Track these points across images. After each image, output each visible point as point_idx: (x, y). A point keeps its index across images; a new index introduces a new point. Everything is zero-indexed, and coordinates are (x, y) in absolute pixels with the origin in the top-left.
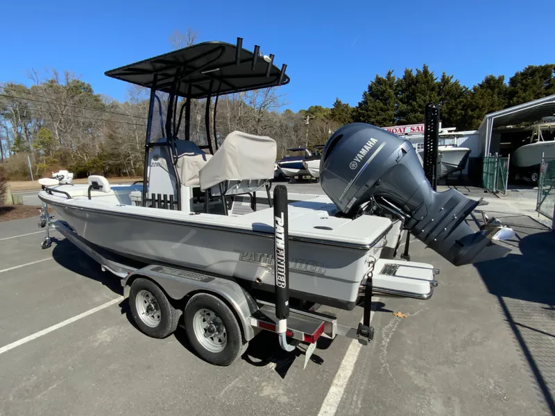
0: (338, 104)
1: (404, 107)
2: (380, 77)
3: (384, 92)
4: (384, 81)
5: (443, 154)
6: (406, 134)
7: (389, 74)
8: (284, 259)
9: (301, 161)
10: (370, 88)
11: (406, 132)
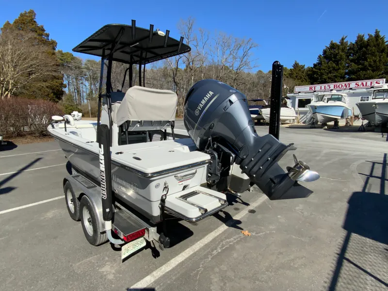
0: (296, 65)
1: (354, 66)
2: (334, 42)
3: (337, 55)
4: (338, 46)
5: (377, 106)
6: (351, 89)
7: (343, 39)
8: (104, 178)
9: (257, 109)
10: (325, 52)
11: (351, 87)
